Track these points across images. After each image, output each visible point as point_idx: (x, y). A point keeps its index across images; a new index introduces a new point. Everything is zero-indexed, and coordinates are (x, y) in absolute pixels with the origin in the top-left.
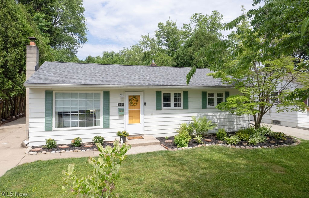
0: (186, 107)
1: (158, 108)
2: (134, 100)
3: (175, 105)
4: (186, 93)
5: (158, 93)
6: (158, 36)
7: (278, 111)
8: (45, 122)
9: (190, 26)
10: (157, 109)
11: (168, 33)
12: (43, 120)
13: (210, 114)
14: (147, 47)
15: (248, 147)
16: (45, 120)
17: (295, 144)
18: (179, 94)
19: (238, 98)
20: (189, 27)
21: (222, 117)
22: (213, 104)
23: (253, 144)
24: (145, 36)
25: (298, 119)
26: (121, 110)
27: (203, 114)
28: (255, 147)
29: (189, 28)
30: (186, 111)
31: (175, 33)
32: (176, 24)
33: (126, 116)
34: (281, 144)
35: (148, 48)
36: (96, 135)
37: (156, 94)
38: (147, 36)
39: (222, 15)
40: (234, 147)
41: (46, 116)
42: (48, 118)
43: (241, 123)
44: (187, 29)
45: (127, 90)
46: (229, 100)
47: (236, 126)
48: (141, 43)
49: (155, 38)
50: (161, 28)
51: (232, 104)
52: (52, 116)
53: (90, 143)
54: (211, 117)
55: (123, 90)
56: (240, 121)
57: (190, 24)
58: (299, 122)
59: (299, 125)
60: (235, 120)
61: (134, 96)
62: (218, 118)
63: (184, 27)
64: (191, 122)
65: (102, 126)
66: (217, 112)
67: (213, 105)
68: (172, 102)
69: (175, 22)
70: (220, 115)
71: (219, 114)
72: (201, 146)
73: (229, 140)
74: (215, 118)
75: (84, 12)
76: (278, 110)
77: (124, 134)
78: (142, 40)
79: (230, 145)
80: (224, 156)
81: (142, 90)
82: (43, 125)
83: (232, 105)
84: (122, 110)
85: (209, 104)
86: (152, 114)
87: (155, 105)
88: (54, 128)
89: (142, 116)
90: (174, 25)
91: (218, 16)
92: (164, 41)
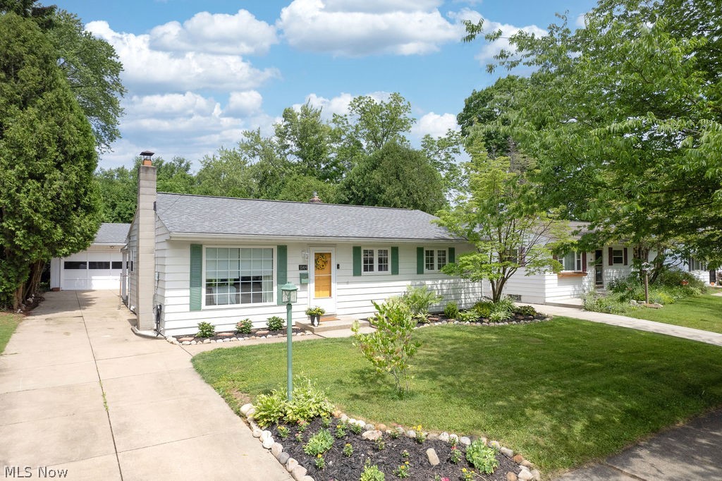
0: (395, 271)
1: (357, 273)
2: (323, 260)
3: (380, 268)
4: (395, 250)
5: (357, 250)
6: (281, 134)
7: (528, 274)
8: (191, 297)
9: (346, 119)
10: (354, 275)
11: (304, 130)
12: (187, 292)
13: (429, 283)
14: (254, 156)
15: (492, 324)
16: (191, 293)
17: (548, 319)
18: (386, 252)
19: (475, 256)
20: (345, 122)
21: (444, 287)
22: (432, 267)
23: (497, 320)
24: (250, 132)
25: (546, 291)
26: (304, 277)
27: (418, 283)
28: (501, 324)
29: (344, 124)
30: (395, 277)
31: (316, 132)
32: (321, 114)
33: (312, 286)
34: (531, 319)
35: (258, 158)
36: (271, 316)
37: (354, 251)
38: (256, 133)
39: (408, 103)
40: (474, 324)
41: (191, 286)
42: (194, 289)
43: (471, 296)
44: (340, 126)
45: (311, 245)
46: (463, 260)
47: (463, 300)
48: (244, 148)
49: (275, 140)
50: (289, 120)
51: (467, 264)
52: (201, 285)
53: (263, 329)
54: (430, 286)
55: (306, 245)
56: (469, 293)
57: (345, 116)
58: (547, 295)
59: (548, 300)
60: (463, 292)
61: (321, 254)
62: (439, 288)
63: (334, 121)
64: (403, 294)
65: (275, 302)
66: (437, 279)
67: (432, 269)
68: (376, 264)
69: (319, 109)
70: (441, 284)
71: (440, 281)
72: (428, 325)
73: (465, 317)
74: (435, 288)
75: (121, 73)
76: (528, 272)
77: (319, 311)
78: (246, 139)
79: (468, 322)
80: (467, 333)
81: (334, 245)
82: (187, 300)
83: (467, 267)
84: (306, 276)
85: (427, 266)
86: (348, 283)
87: (352, 268)
88: (204, 306)
89: (333, 285)
90: (317, 114)
91: (401, 105)
92: (294, 147)
